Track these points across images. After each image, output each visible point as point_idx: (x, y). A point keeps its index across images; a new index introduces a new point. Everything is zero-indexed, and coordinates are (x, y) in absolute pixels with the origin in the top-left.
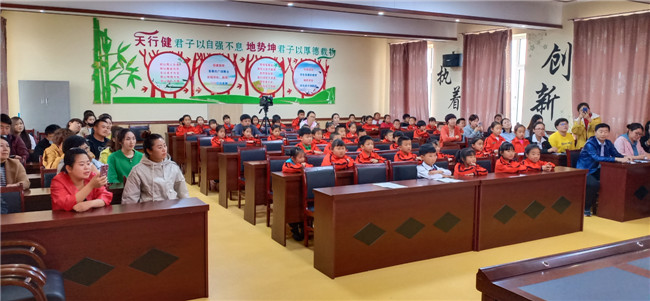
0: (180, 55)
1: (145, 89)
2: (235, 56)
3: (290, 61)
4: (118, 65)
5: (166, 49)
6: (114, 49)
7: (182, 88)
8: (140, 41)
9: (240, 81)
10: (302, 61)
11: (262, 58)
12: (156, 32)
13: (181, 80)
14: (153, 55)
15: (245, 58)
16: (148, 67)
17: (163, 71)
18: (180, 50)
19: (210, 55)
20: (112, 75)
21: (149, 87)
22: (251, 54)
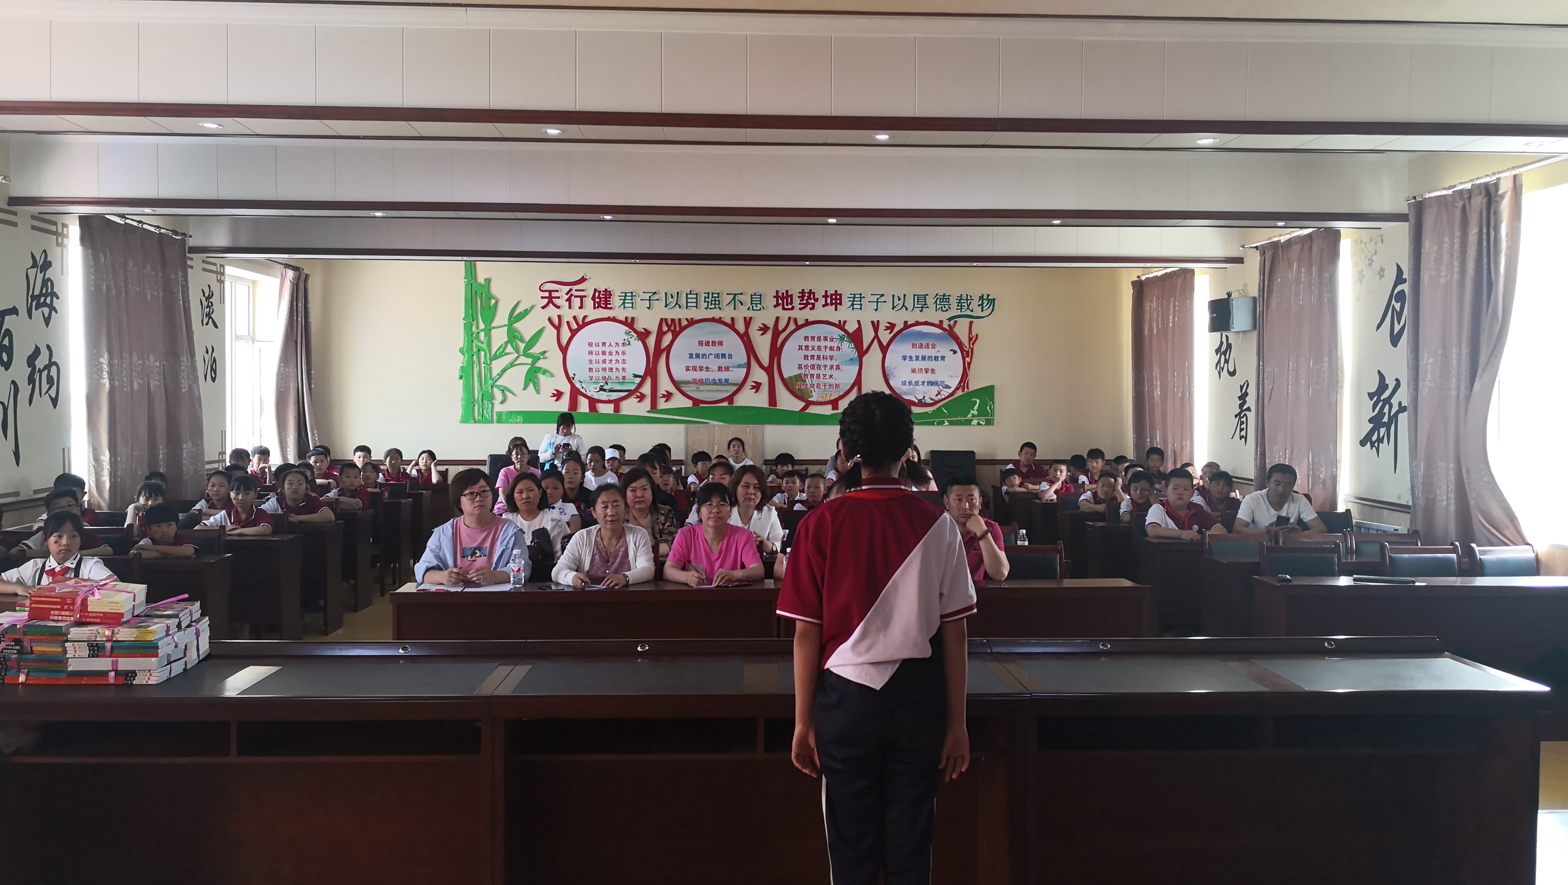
0: (629, 323)
1: (558, 395)
2: (748, 322)
3: (876, 326)
4: (509, 349)
5: (602, 313)
6: (502, 317)
7: (631, 393)
8: (550, 299)
9: (760, 376)
10: (907, 326)
11: (808, 323)
12: (583, 280)
13: (629, 376)
14: (575, 326)
15: (771, 324)
16: (564, 350)
17: (594, 357)
18: (630, 313)
19: (692, 322)
20: (498, 366)
21: (566, 389)
22: (784, 315)
